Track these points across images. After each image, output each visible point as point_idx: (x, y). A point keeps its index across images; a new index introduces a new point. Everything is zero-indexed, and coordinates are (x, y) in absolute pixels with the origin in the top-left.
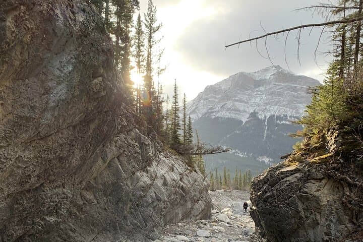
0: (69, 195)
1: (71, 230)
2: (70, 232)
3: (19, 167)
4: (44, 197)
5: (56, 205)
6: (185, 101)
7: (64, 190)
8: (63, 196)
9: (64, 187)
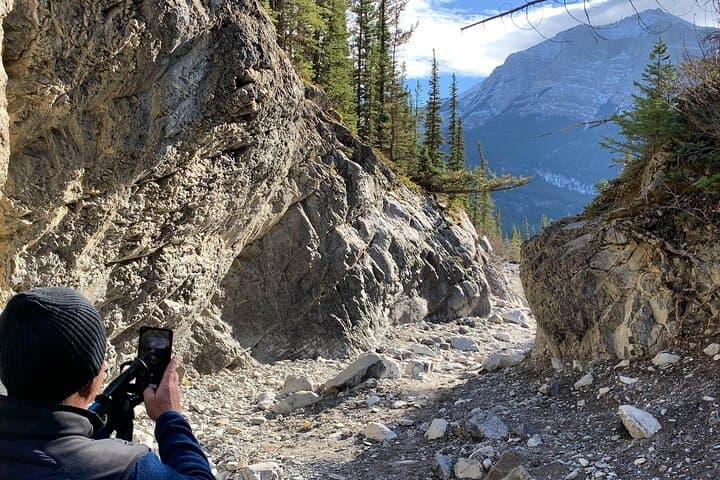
0: (207, 267)
1: (217, 328)
2: (215, 331)
3: (121, 225)
4: (163, 269)
5: (185, 283)
6: (454, 90)
7: (199, 257)
8: (197, 268)
9: (199, 254)
